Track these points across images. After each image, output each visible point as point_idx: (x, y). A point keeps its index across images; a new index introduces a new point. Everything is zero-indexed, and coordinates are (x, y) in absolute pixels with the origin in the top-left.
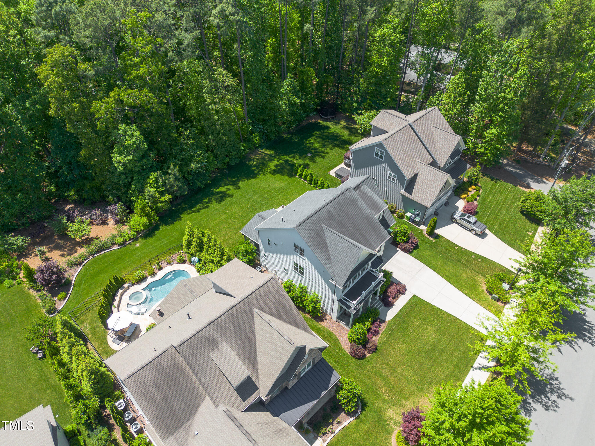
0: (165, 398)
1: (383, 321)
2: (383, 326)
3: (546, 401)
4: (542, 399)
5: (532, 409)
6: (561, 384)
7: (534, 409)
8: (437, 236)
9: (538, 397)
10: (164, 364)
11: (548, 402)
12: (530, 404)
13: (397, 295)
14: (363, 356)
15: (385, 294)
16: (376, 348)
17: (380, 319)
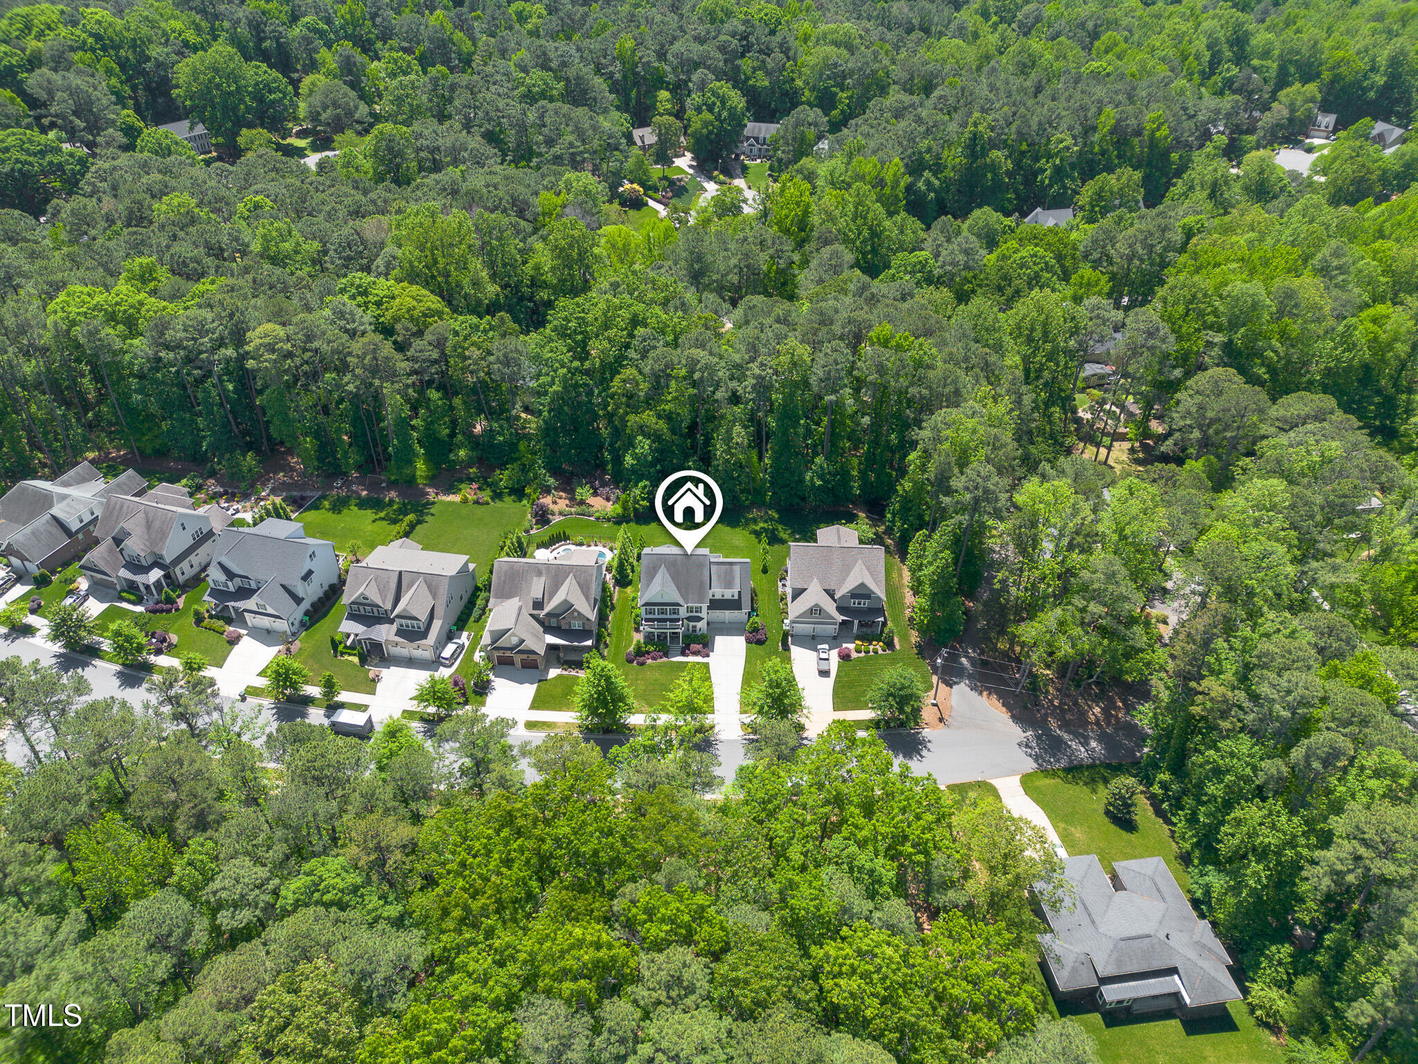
0: (504, 582)
1: (668, 658)
2: (664, 660)
10: (515, 567)
13: (696, 653)
14: (630, 661)
15: (687, 646)
16: (642, 664)
17: (666, 655)
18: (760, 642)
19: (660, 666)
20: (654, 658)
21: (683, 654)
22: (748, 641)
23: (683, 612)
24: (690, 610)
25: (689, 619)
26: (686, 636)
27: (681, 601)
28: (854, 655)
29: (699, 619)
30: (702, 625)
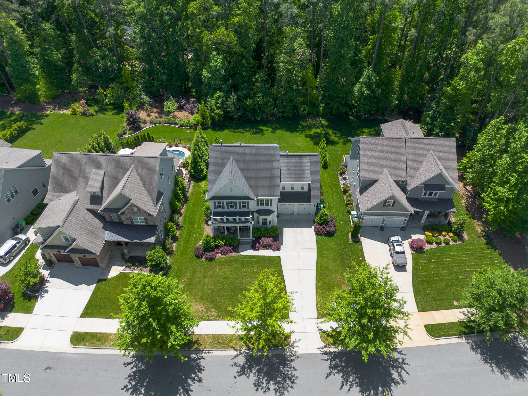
0: (63, 175)
1: (238, 252)
2: (234, 254)
3: (264, 382)
4: (263, 378)
5: (248, 375)
6: (292, 387)
7: (248, 377)
8: (357, 241)
9: (262, 375)
10: (75, 160)
11: (263, 383)
12: (251, 371)
13: (266, 247)
14: (199, 257)
15: (258, 239)
16: (211, 259)
17: (236, 249)
18: (330, 234)
19: (230, 261)
20: (223, 253)
21: (254, 248)
22: (318, 233)
23: (253, 206)
24: (259, 203)
25: (259, 212)
26: (256, 229)
27: (251, 195)
28: (427, 247)
29: (270, 212)
30: (272, 218)
